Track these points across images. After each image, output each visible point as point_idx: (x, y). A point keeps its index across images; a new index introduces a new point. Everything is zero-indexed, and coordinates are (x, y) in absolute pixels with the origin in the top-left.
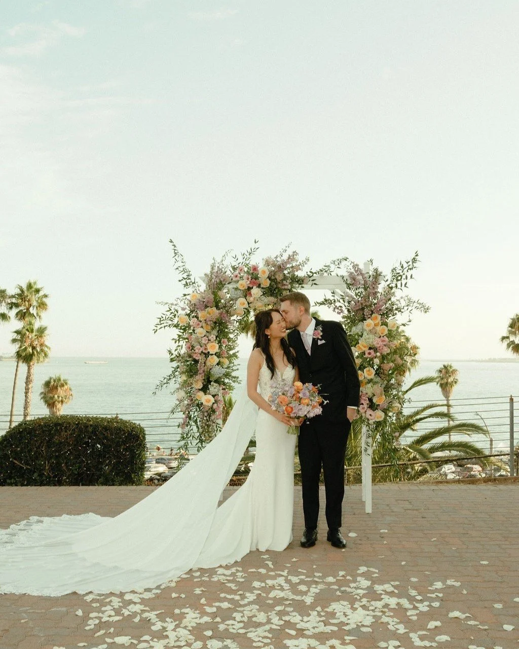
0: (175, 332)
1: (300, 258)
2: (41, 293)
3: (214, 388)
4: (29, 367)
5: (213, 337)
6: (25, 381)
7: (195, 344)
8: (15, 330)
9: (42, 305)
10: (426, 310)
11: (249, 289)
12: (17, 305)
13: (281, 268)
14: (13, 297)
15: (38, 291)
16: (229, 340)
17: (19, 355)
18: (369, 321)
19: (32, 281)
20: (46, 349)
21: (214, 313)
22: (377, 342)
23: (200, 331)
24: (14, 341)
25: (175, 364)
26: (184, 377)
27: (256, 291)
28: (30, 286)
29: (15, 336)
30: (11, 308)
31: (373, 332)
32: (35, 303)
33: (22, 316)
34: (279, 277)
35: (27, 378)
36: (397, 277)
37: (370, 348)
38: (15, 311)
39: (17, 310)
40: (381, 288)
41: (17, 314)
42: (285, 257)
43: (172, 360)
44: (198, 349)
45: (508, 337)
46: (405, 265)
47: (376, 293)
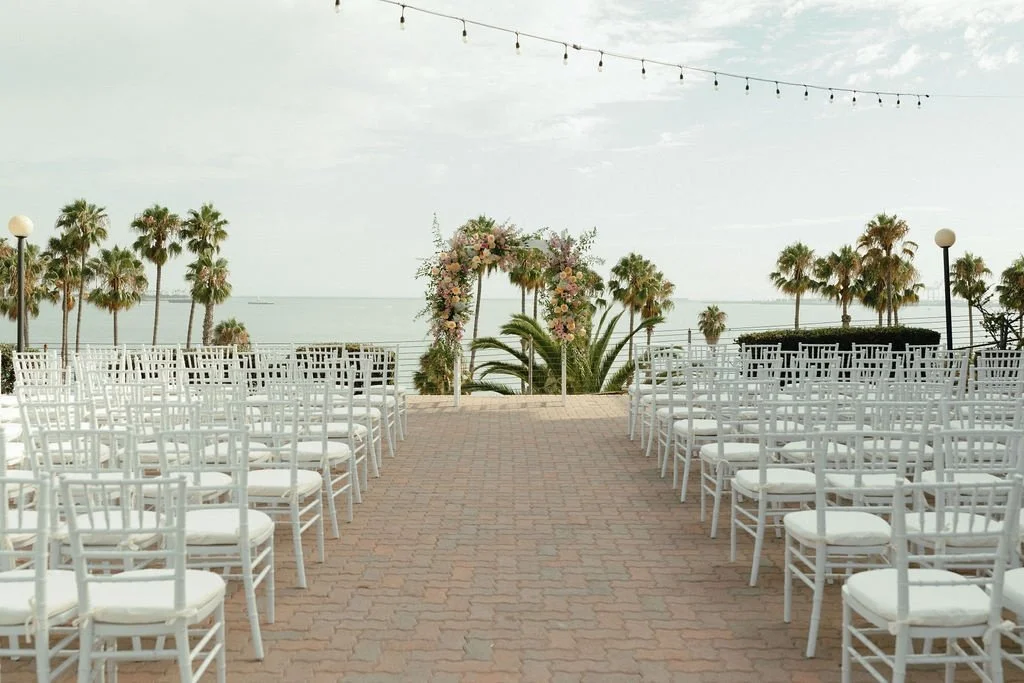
0: (429, 279)
1: (517, 229)
2: (220, 219)
3: (456, 317)
4: (209, 309)
5: (456, 283)
6: (203, 324)
7: (444, 287)
8: (189, 263)
9: (220, 234)
10: (603, 263)
11: (482, 249)
12: (190, 234)
13: (503, 235)
14: (185, 223)
15: (216, 215)
16: (467, 285)
17: (195, 293)
18: (563, 272)
19: (208, 205)
20: (226, 287)
21: (457, 266)
22: (568, 287)
23: (448, 279)
24: (189, 277)
25: (429, 302)
26: (436, 311)
27: (486, 252)
28: (206, 210)
29: (190, 270)
30: (184, 237)
31: (566, 280)
32: (212, 232)
33: (195, 247)
34: (502, 241)
35: (206, 321)
36: (583, 241)
37: (564, 292)
38: (187, 240)
39: (190, 240)
40: (572, 249)
41: (190, 244)
42: (506, 228)
43: (427, 299)
44: (446, 291)
45: (779, 274)
46: (589, 234)
47: (568, 253)
